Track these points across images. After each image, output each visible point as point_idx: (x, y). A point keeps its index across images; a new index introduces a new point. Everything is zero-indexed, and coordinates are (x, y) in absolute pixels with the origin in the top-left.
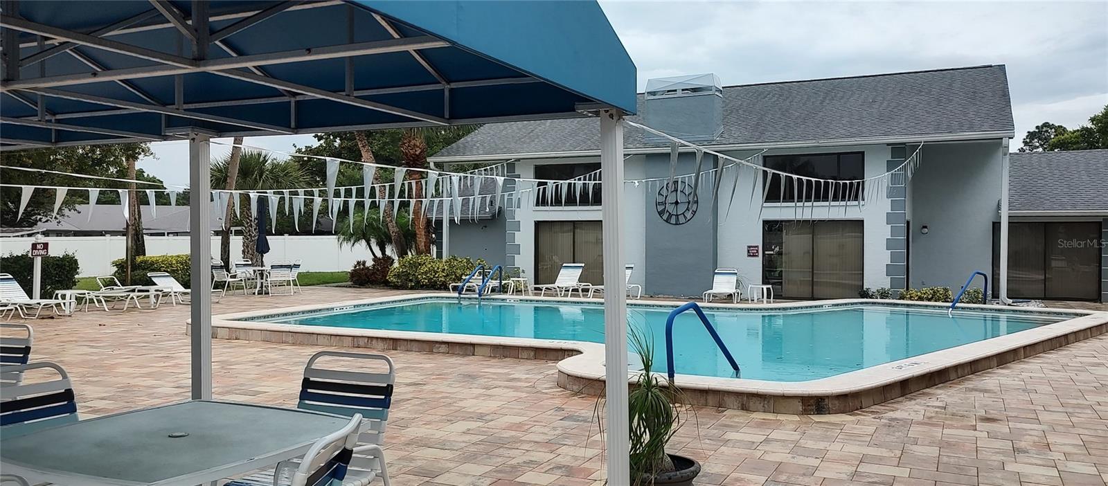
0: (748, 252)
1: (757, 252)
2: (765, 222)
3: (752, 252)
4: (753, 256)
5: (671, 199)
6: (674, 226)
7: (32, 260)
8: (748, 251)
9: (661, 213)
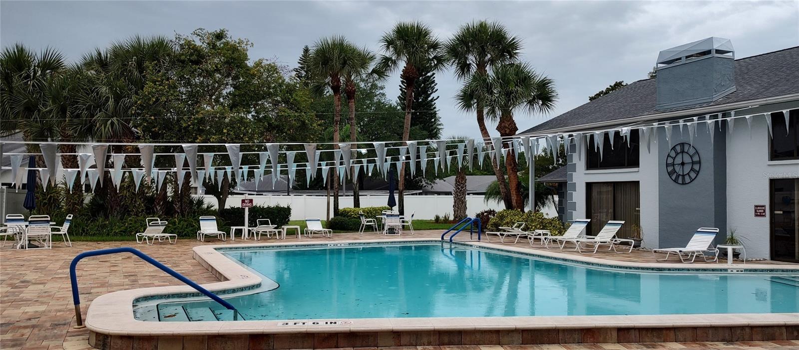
0: (756, 212)
1: (764, 212)
2: (773, 182)
3: (759, 212)
4: (761, 216)
5: (679, 160)
6: (682, 186)
7: (244, 209)
8: (756, 210)
9: (670, 174)
